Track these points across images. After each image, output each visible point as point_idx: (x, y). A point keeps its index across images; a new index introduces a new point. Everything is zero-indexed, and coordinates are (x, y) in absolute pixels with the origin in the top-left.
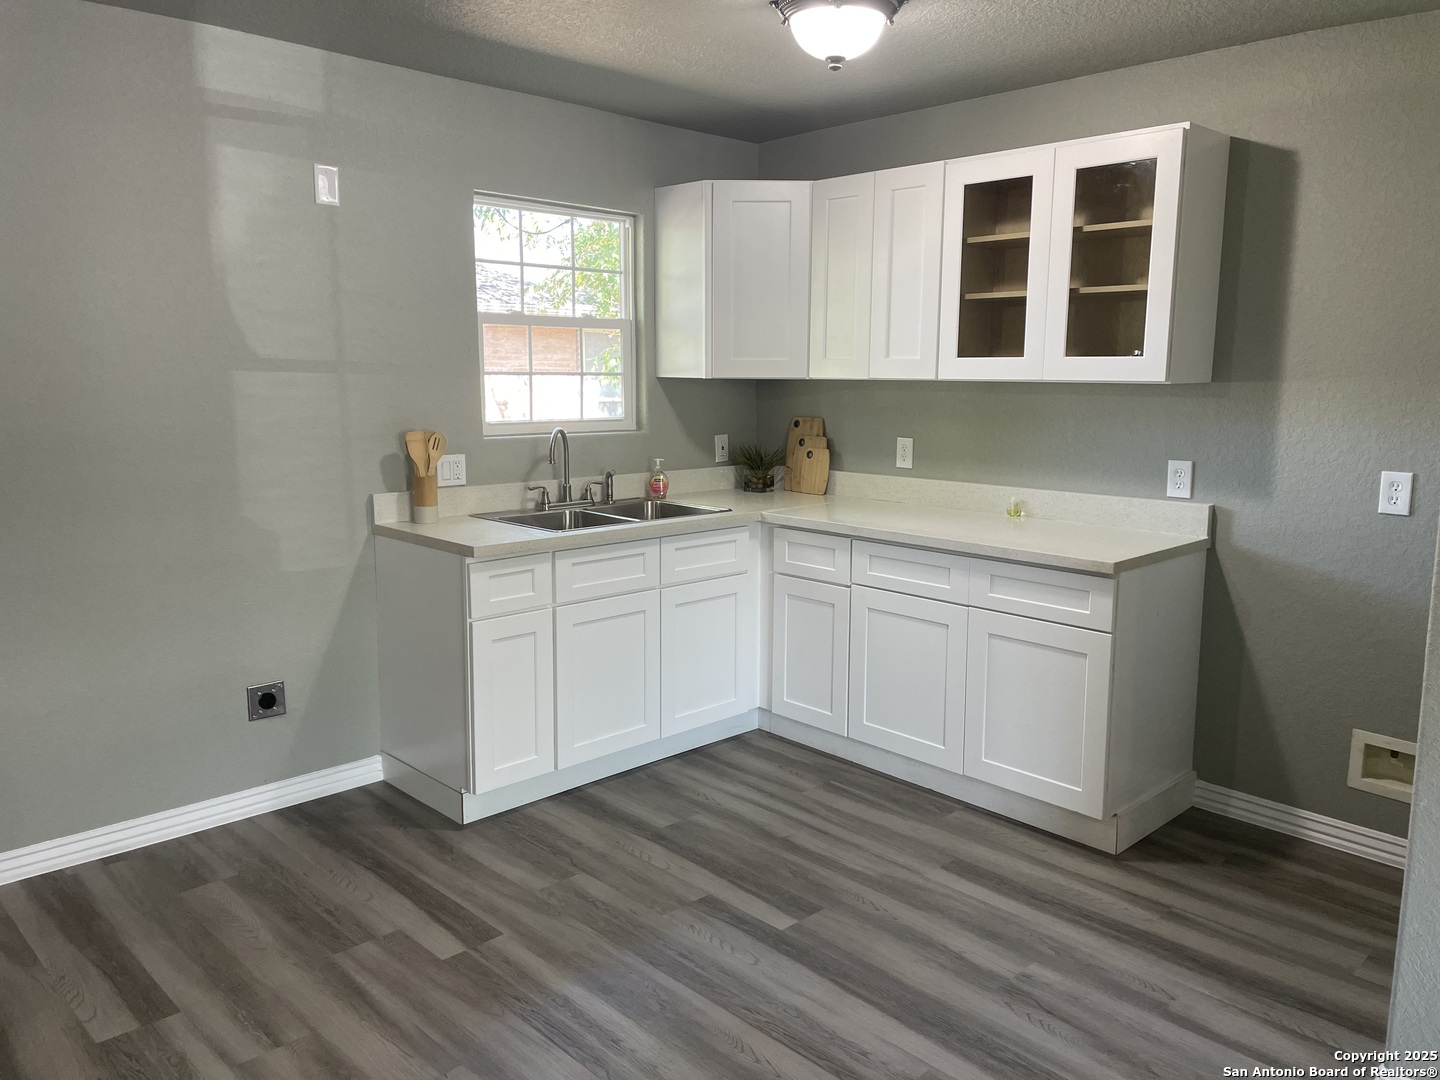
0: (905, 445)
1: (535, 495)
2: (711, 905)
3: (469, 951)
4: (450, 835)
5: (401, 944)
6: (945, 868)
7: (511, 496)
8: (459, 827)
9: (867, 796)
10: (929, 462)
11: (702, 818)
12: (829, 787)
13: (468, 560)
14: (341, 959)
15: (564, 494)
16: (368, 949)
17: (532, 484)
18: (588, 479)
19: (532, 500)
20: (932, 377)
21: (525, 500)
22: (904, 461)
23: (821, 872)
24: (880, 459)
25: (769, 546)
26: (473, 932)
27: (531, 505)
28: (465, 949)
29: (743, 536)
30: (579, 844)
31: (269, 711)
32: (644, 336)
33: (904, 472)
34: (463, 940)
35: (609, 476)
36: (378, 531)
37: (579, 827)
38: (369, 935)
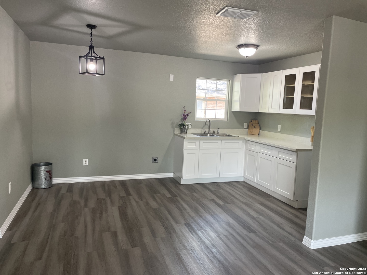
0: (279, 126)
1: (204, 131)
2: (213, 200)
3: (172, 198)
4: (178, 185)
5: (164, 195)
6: (259, 204)
7: (199, 131)
8: (180, 184)
9: (255, 193)
10: (284, 131)
11: (221, 190)
12: (249, 191)
13: (184, 139)
14: (155, 195)
15: (209, 131)
16: (159, 194)
17: (203, 129)
18: (215, 129)
19: (203, 132)
20: (278, 113)
21: (202, 132)
22: (279, 130)
23: (235, 200)
24: (274, 129)
25: (246, 144)
26: (174, 195)
27: (203, 133)
28: (171, 197)
29: (240, 142)
30: (197, 189)
31: (155, 162)
32: (230, 103)
33: (279, 132)
34: (172, 196)
35: (219, 129)
36: (175, 135)
37: (199, 188)
38: (159, 193)
